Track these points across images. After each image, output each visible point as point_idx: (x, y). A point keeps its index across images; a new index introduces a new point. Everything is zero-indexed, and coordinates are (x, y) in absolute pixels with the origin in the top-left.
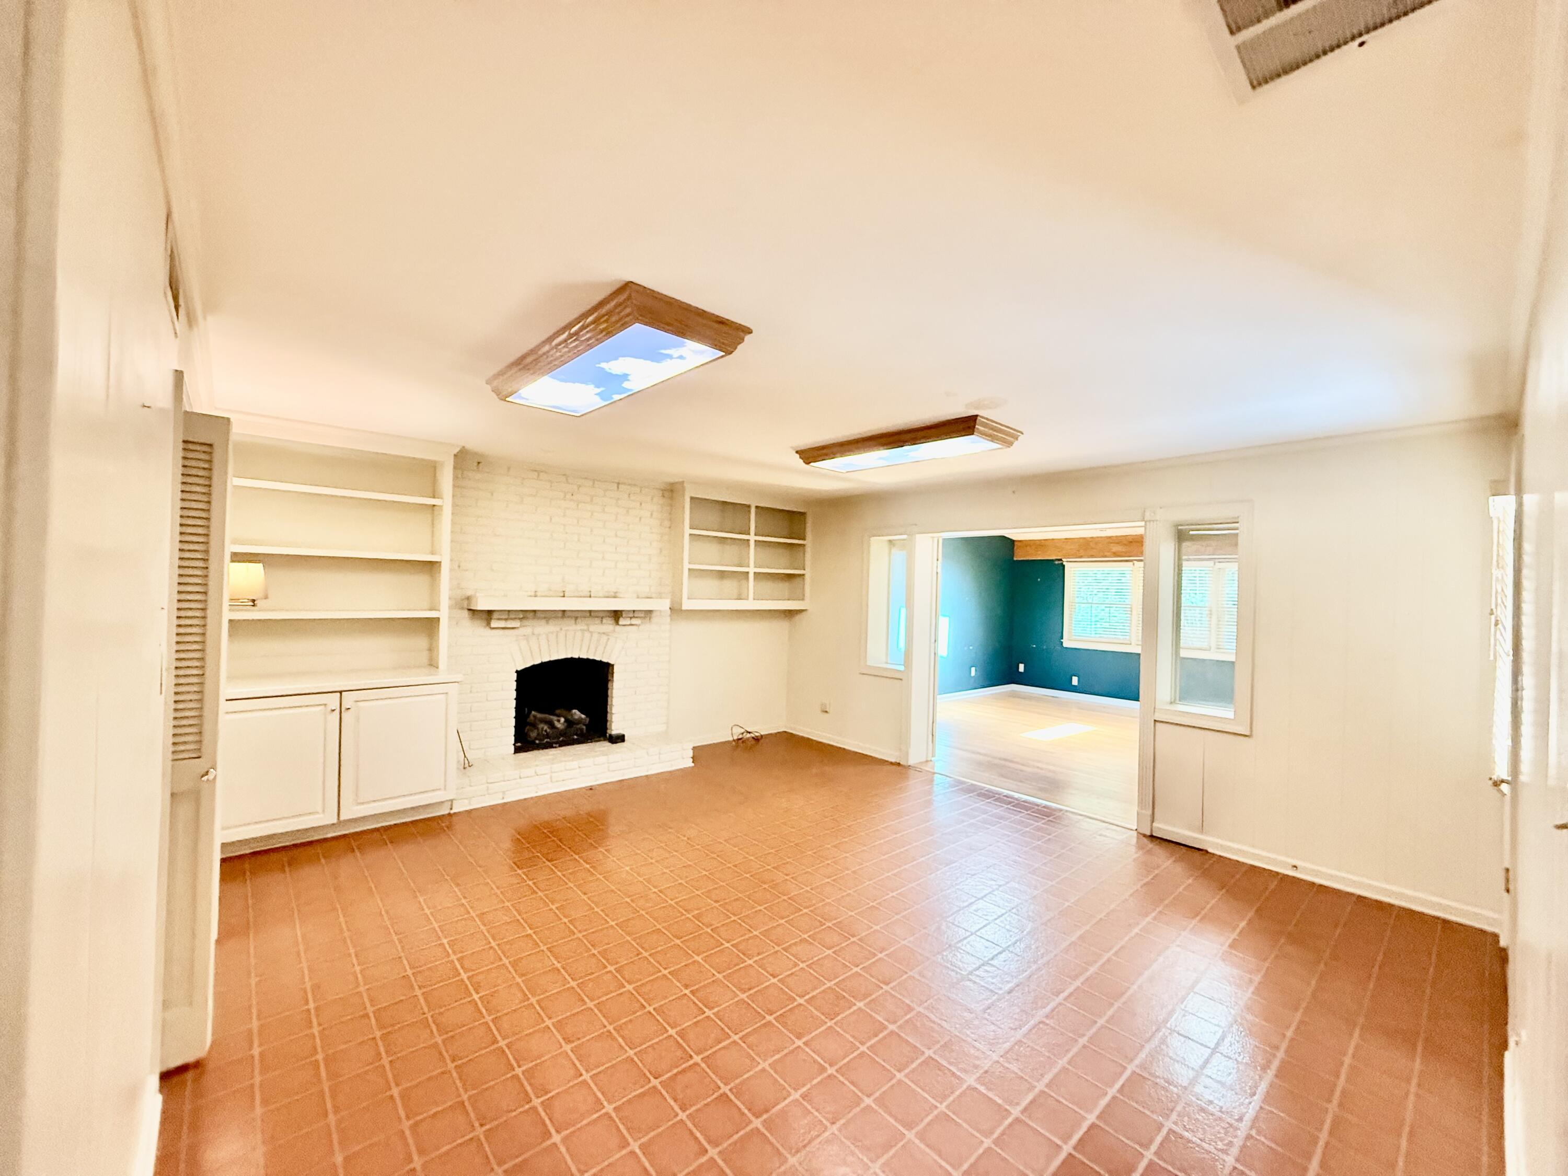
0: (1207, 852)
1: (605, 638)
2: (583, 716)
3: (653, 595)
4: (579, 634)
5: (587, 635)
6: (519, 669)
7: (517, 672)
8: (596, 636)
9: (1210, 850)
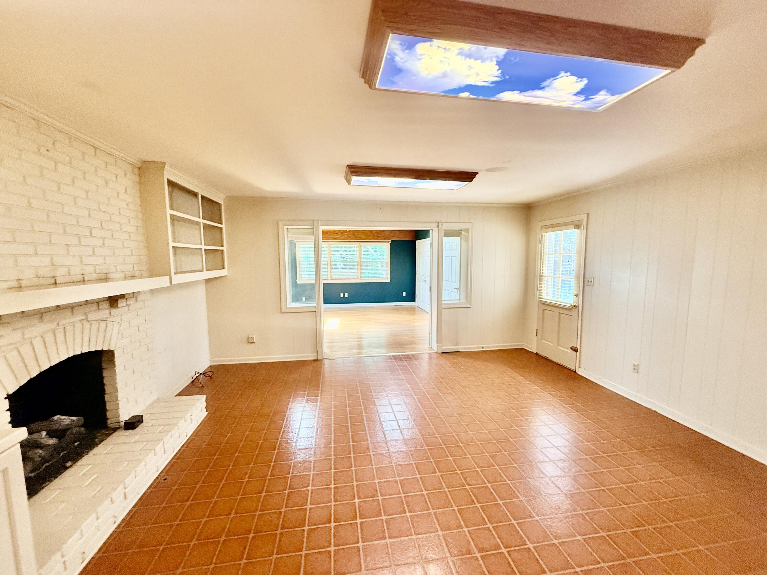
0: (459, 351)
1: (103, 324)
2: (74, 418)
3: (137, 274)
4: (78, 326)
5: (87, 325)
6: (11, 392)
7: (9, 397)
8: (95, 325)
9: (461, 351)
